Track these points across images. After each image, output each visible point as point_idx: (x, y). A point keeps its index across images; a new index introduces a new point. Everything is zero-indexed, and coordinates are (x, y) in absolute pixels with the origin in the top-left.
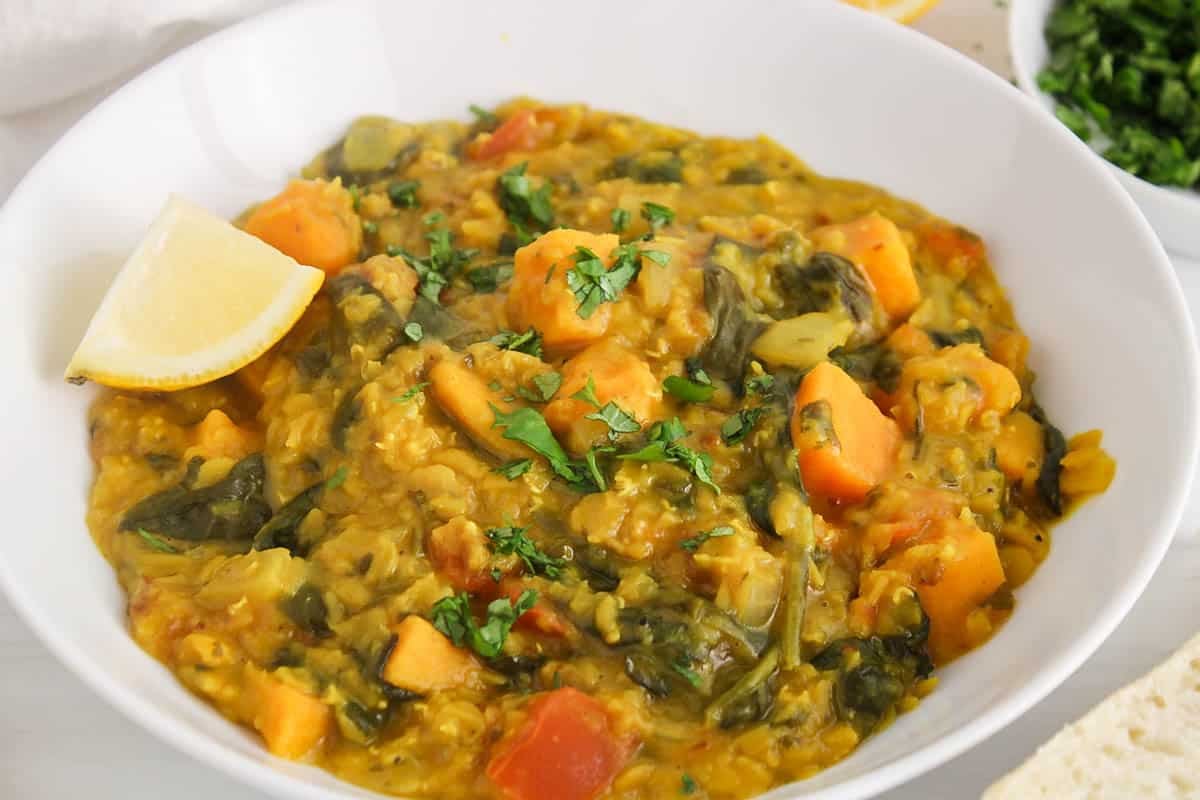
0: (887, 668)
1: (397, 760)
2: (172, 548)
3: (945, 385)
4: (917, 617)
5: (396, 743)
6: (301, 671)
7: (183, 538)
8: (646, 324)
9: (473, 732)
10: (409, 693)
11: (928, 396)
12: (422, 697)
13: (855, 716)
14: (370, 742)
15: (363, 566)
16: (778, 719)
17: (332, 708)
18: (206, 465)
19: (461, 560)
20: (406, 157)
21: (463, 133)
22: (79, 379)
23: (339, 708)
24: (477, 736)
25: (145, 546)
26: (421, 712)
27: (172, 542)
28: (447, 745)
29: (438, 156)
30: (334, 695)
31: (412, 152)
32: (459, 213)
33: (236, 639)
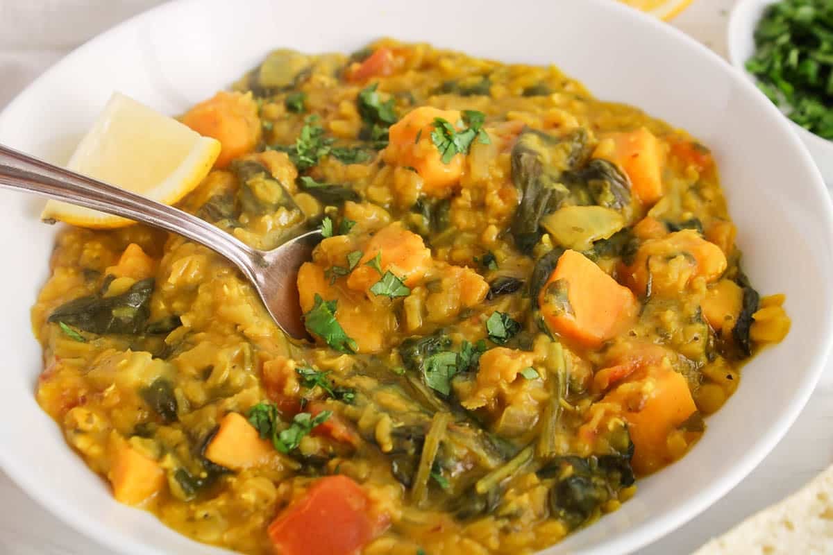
0: (594, 479)
1: (206, 516)
2: (82, 337)
3: (669, 258)
4: (625, 442)
5: (210, 503)
6: (149, 441)
7: (91, 331)
9: (266, 501)
10: (223, 469)
11: (656, 266)
12: (234, 472)
13: (565, 513)
14: (191, 498)
15: (207, 373)
16: (501, 513)
17: (166, 471)
18: (116, 280)
19: (280, 387)
20: (302, 79)
21: (343, 63)
22: (50, 220)
23: (170, 472)
24: (268, 504)
25: (63, 335)
26: (231, 483)
27: (83, 334)
28: (246, 510)
29: (324, 78)
30: (170, 462)
31: (307, 74)
32: (330, 117)
33: (108, 413)
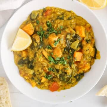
3: (87, 51)
8: (61, 46)
9: (48, 85)
15: (38, 71)
19: (46, 71)
20: (37, 17)
22: (12, 51)
26: (44, 83)
30: (37, 83)
32: (43, 26)
33: (29, 77)
